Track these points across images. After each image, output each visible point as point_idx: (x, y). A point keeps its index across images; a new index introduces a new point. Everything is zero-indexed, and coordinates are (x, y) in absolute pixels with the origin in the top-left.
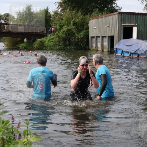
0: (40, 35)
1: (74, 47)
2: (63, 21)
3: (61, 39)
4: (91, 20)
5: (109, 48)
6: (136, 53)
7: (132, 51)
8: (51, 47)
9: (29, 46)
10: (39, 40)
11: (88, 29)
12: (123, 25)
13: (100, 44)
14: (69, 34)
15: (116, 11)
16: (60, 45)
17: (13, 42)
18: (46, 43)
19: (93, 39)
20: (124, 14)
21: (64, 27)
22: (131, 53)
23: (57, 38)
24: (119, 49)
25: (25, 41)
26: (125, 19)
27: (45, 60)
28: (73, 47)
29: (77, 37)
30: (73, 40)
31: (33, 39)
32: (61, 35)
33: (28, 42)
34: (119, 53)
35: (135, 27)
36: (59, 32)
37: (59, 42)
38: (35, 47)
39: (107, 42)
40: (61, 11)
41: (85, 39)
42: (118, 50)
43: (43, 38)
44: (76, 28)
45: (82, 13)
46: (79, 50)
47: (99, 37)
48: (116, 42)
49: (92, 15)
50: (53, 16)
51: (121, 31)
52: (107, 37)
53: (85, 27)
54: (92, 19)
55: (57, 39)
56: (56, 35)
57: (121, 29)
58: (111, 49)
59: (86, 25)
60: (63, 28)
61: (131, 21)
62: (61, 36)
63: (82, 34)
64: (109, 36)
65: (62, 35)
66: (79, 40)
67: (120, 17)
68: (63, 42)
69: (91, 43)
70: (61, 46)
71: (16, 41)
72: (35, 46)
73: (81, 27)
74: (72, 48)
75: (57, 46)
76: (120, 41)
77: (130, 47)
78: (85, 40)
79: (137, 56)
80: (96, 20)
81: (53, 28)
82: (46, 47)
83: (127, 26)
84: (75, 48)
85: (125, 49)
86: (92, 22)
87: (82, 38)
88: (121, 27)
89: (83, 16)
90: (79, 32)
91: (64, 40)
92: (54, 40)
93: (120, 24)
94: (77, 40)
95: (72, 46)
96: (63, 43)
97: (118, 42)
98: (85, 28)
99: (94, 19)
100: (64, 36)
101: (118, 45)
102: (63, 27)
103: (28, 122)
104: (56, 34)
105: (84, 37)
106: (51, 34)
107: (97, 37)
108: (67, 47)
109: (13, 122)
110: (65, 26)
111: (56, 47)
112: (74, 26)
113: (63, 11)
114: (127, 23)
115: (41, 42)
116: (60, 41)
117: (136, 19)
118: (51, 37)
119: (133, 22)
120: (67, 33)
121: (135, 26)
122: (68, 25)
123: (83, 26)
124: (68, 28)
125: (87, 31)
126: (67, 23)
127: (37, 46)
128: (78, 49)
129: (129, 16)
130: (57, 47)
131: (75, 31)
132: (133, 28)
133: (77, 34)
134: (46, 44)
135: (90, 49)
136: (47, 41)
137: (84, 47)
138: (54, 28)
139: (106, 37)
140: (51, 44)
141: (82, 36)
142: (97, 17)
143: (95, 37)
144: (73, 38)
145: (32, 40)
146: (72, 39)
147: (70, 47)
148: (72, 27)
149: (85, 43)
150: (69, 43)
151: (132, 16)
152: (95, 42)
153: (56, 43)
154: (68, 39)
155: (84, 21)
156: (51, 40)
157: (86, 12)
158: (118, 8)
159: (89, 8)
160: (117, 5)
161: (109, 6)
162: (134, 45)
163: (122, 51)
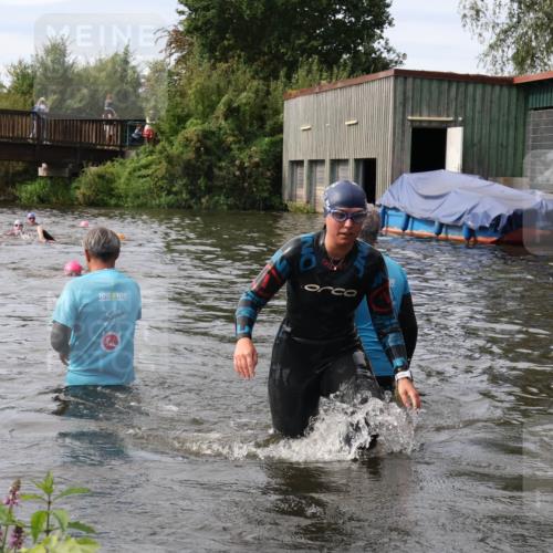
0: (99, 150)
1: (227, 197)
3: (178, 168)
4: (290, 97)
6: (460, 223)
7: (444, 216)
8: (138, 197)
9: (56, 194)
10: (93, 170)
11: (281, 130)
12: (410, 118)
14: (208, 151)
15: (385, 66)
16: (174, 189)
18: (122, 180)
19: (299, 170)
20: (414, 78)
21: (188, 123)
22: (441, 225)
23: (164, 164)
24: (395, 209)
25: (41, 172)
26: (417, 96)
28: (222, 198)
29: (237, 162)
30: (222, 173)
31: (70, 166)
32: (176, 152)
33: (51, 178)
34: (395, 225)
35: (455, 126)
36: (171, 143)
37: (171, 178)
38: (77, 198)
40: (178, 61)
41: (268, 170)
42: (390, 212)
43: (109, 163)
44: (237, 126)
45: (256, 73)
46: (245, 209)
47: (322, 162)
48: (384, 183)
49: (294, 81)
51: (402, 142)
52: (351, 165)
53: (269, 124)
54: (295, 97)
55: (162, 169)
56: (161, 153)
57: (403, 132)
59: (274, 115)
60: (184, 128)
61: (439, 105)
62: (178, 157)
63: (256, 151)
64: (357, 161)
65: (182, 153)
66: (247, 171)
67: (400, 88)
68: (185, 181)
69: (292, 182)
70: (176, 194)
71: (6, 173)
72: (78, 194)
73: (251, 125)
74: (217, 202)
75: (164, 194)
76: (397, 178)
77: (438, 202)
78: (269, 174)
79: (462, 237)
80: (311, 98)
81: (147, 127)
82: (119, 197)
83: (424, 125)
84: (231, 201)
85: (419, 208)
86: (296, 106)
87: (257, 165)
88: (403, 125)
89: (261, 82)
90: (245, 143)
91: (191, 170)
92: (150, 172)
93: (400, 116)
94: (237, 173)
95: (219, 196)
96: (184, 185)
98: (268, 129)
99: (303, 93)
100: (190, 155)
101: (392, 195)
102: (185, 121)
103: (49, 485)
104: (159, 147)
105: (262, 160)
106: (142, 148)
107: (314, 163)
108: (200, 199)
110: (192, 120)
111: (159, 197)
112: (230, 121)
113: (184, 63)
114: (425, 113)
115: (101, 176)
116: (174, 175)
117: (461, 97)
118: (138, 161)
119: (448, 109)
120: (203, 144)
121: (454, 124)
122: (205, 117)
123: (263, 122)
124: (206, 126)
125: (274, 139)
126: (200, 107)
127: (84, 195)
128: (241, 206)
129: (435, 84)
130: (162, 200)
131: (231, 139)
132: (449, 130)
133: (239, 149)
134: (121, 184)
135: (286, 209)
136: (126, 174)
137: (265, 200)
138: (150, 124)
139: (345, 161)
140: (140, 185)
141: (257, 159)
142: (308, 89)
143: (306, 164)
144: (224, 164)
145: (67, 170)
146: (220, 169)
147: (211, 198)
148: (218, 122)
149: (266, 184)
150: (209, 183)
151: (445, 85)
152: (305, 182)
153: (160, 183)
154: (205, 167)
155: (266, 102)
156: (140, 170)
157: (272, 67)
158: (392, 56)
159: (284, 54)
160: (391, 45)
161: (360, 48)
162: (453, 194)
163: (408, 217)
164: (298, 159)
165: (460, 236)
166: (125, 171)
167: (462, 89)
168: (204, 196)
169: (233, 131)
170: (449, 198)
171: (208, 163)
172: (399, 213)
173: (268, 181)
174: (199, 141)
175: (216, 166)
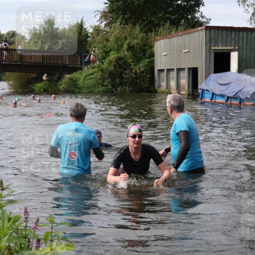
0: (70, 67)
1: (129, 87)
2: (109, 44)
3: (107, 74)
4: (157, 40)
5: (191, 90)
6: (237, 96)
7: (229, 93)
8: (89, 88)
9: (51, 88)
10: (68, 76)
11: (153, 56)
12: (213, 48)
13: (174, 82)
14: (120, 66)
15: (201, 24)
16: (105, 84)
17: (24, 80)
19: (162, 74)
20: (215, 30)
21: (111, 53)
22: (228, 97)
23: (100, 73)
24: (207, 90)
25: (44, 78)
26: (216, 38)
27: (82, 111)
28: (127, 87)
29: (134, 71)
30: (126, 76)
31: (57, 75)
32: (105, 67)
33: (49, 80)
34: (207, 98)
35: (234, 51)
36: (103, 63)
37: (103, 79)
38: (61, 90)
39: (186, 78)
40: (106, 25)
41: (148, 74)
42: (205, 92)
43: (75, 73)
44: (133, 54)
45: (141, 29)
46: (137, 92)
47: (173, 70)
48: (202, 78)
49: (159, 33)
50: (92, 34)
51: (210, 60)
52: (186, 71)
53: (148, 53)
54: (160, 40)
55: (99, 75)
57: (210, 55)
58: (192, 91)
59: (150, 49)
60: (109, 56)
61: (226, 42)
62: (107, 69)
63: (142, 66)
64: (189, 69)
65: (108, 67)
66: (138, 75)
67: (208, 34)
68: (110, 80)
69: (159, 80)
70: (106, 86)
71: (28, 79)
72: (61, 87)
73: (140, 54)
74: (125, 89)
75: (100, 86)
76: (208, 76)
77: (227, 86)
78: (148, 76)
79: (238, 103)
80: (167, 40)
81: (92, 56)
82: (80, 88)
83: (220, 51)
84: (131, 89)
85: (218, 90)
86: (160, 44)
87: (143, 72)
88: (210, 51)
89: (144, 34)
90: (137, 61)
91: (112, 75)
92: (93, 76)
93: (208, 47)
94: (134, 76)
95: (126, 86)
96: (109, 82)
97: (206, 79)
98: (147, 55)
99: (163, 38)
100: (112, 68)
101: (207, 85)
102: (109, 53)
105: (145, 70)
106: (89, 66)
107: (169, 70)
108: (117, 88)
109: (26, 218)
110: (113, 52)
111: (98, 88)
112: (130, 52)
113: (109, 26)
114: (220, 46)
115: (71, 79)
116: (105, 78)
117: (236, 38)
118: (88, 72)
119: (231, 43)
121: (234, 50)
122: (118, 51)
123: (145, 52)
124: (119, 55)
125: (150, 60)
126: (116, 46)
127: (64, 88)
128: (136, 91)
129: (224, 32)
130: (100, 89)
131: (131, 60)
132: (232, 53)
133: (134, 65)
134: (80, 82)
135: (156, 92)
136: (83, 78)
137: (147, 88)
138: (94, 55)
139: (184, 69)
140: (89, 82)
141: (143, 69)
142: (168, 35)
143: (165, 71)
144: (127, 72)
145: (56, 77)
146: (126, 74)
147: (122, 88)
148: (125, 53)
149: (147, 80)
150: (121, 81)
151: (229, 32)
152: (165, 79)
153: (98, 81)
154: (119, 74)
155: (146, 43)
156: (89, 76)
157: (148, 27)
158: (204, 20)
159: (154, 21)
160: (203, 15)
161: (189, 16)
162: (233, 83)
163: (213, 94)
164: (162, 68)
165: (236, 102)
166: (82, 76)
167: (237, 34)
168: (119, 87)
169: (131, 56)
170: (231, 85)
171: (120, 72)
172: (209, 93)
173: (148, 79)
174: (116, 62)
175: (124, 73)
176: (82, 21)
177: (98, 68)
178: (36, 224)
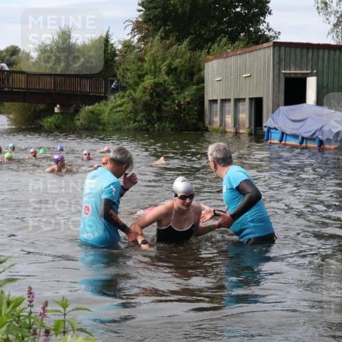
0: (91, 96)
1: (170, 123)
3: (140, 106)
4: (208, 60)
5: (253, 127)
6: (314, 137)
7: (304, 133)
8: (116, 124)
9: (65, 123)
11: (203, 81)
12: (283, 72)
13: (230, 116)
15: (267, 39)
16: (137, 119)
17: (29, 113)
19: (215, 105)
20: (285, 47)
21: (145, 78)
22: (303, 138)
23: (131, 103)
24: (275, 128)
25: (56, 110)
26: (288, 58)
28: (168, 123)
29: (176, 102)
30: (167, 109)
31: (74, 106)
32: (139, 96)
33: (62, 113)
34: (275, 138)
36: (135, 90)
37: (136, 112)
38: (78, 126)
39: (247, 112)
40: (139, 40)
41: (196, 106)
42: (272, 131)
43: (97, 104)
44: (175, 79)
46: (181, 130)
47: (229, 100)
49: (211, 50)
50: (121, 52)
51: (279, 87)
52: (247, 102)
53: (196, 78)
54: (212, 60)
55: (130, 107)
57: (279, 81)
58: (255, 130)
59: (199, 72)
60: (143, 81)
61: (301, 63)
62: (140, 99)
63: (189, 93)
64: (250, 99)
65: (142, 96)
66: (183, 107)
67: (276, 53)
68: (144, 113)
69: (211, 114)
70: (139, 122)
71: (35, 111)
73: (185, 78)
74: (164, 126)
75: (132, 122)
76: (276, 109)
77: (301, 124)
78: (196, 108)
79: (315, 146)
80: (221, 61)
82: (104, 124)
83: (293, 76)
84: (172, 126)
85: (290, 128)
86: (212, 66)
87: (189, 103)
88: (279, 76)
90: (181, 89)
91: (147, 107)
92: (123, 109)
93: (277, 71)
94: (177, 108)
95: (166, 122)
96: (144, 116)
97: (273, 113)
99: (216, 58)
101: (273, 120)
104: (127, 93)
105: (192, 100)
106: (117, 95)
107: (224, 101)
108: (153, 124)
109: (31, 302)
110: (148, 76)
111: (129, 124)
112: (170, 76)
113: (143, 41)
114: (292, 68)
115: (92, 112)
116: (137, 110)
117: (315, 58)
118: (115, 102)
119: (307, 66)
120: (154, 91)
121: (311, 75)
122: (156, 74)
123: (194, 76)
124: (156, 80)
125: (199, 86)
126: (153, 67)
127: (81, 124)
128: (179, 128)
129: (298, 50)
130: (131, 125)
131: (172, 87)
132: (308, 79)
133: (177, 93)
134: (105, 117)
135: (207, 130)
136: (108, 110)
137: (194, 124)
139: (244, 100)
140: (117, 117)
141: (189, 100)
142: (223, 54)
143: (219, 101)
144: (168, 103)
146: (166, 106)
147: (160, 124)
148: (164, 77)
150: (159, 115)
151: (305, 51)
152: (219, 113)
153: (129, 115)
154: (157, 105)
155: (194, 64)
156: (116, 108)
157: (197, 42)
158: (272, 34)
159: (204, 34)
160: (270, 27)
161: (251, 29)
162: (310, 119)
163: (283, 133)
164: (214, 99)
166: (107, 108)
167: (315, 53)
168: (156, 123)
169: (173, 82)
171: (158, 103)
172: (277, 131)
173: (195, 113)
174: (152, 89)
175: (163, 104)
176: (107, 34)
177: (128, 97)
178: (44, 309)
